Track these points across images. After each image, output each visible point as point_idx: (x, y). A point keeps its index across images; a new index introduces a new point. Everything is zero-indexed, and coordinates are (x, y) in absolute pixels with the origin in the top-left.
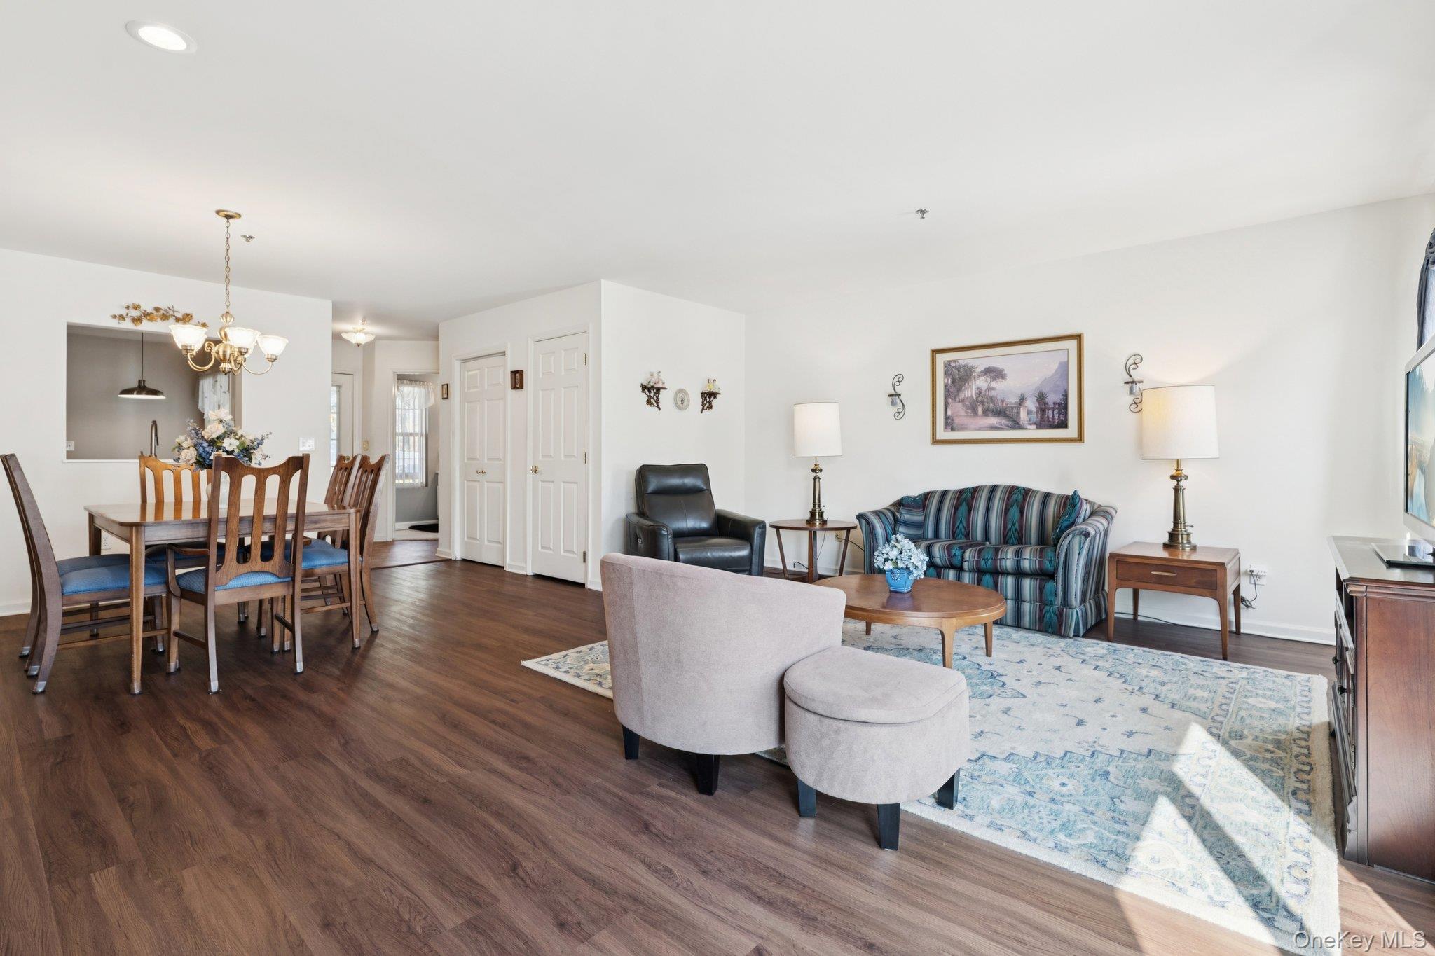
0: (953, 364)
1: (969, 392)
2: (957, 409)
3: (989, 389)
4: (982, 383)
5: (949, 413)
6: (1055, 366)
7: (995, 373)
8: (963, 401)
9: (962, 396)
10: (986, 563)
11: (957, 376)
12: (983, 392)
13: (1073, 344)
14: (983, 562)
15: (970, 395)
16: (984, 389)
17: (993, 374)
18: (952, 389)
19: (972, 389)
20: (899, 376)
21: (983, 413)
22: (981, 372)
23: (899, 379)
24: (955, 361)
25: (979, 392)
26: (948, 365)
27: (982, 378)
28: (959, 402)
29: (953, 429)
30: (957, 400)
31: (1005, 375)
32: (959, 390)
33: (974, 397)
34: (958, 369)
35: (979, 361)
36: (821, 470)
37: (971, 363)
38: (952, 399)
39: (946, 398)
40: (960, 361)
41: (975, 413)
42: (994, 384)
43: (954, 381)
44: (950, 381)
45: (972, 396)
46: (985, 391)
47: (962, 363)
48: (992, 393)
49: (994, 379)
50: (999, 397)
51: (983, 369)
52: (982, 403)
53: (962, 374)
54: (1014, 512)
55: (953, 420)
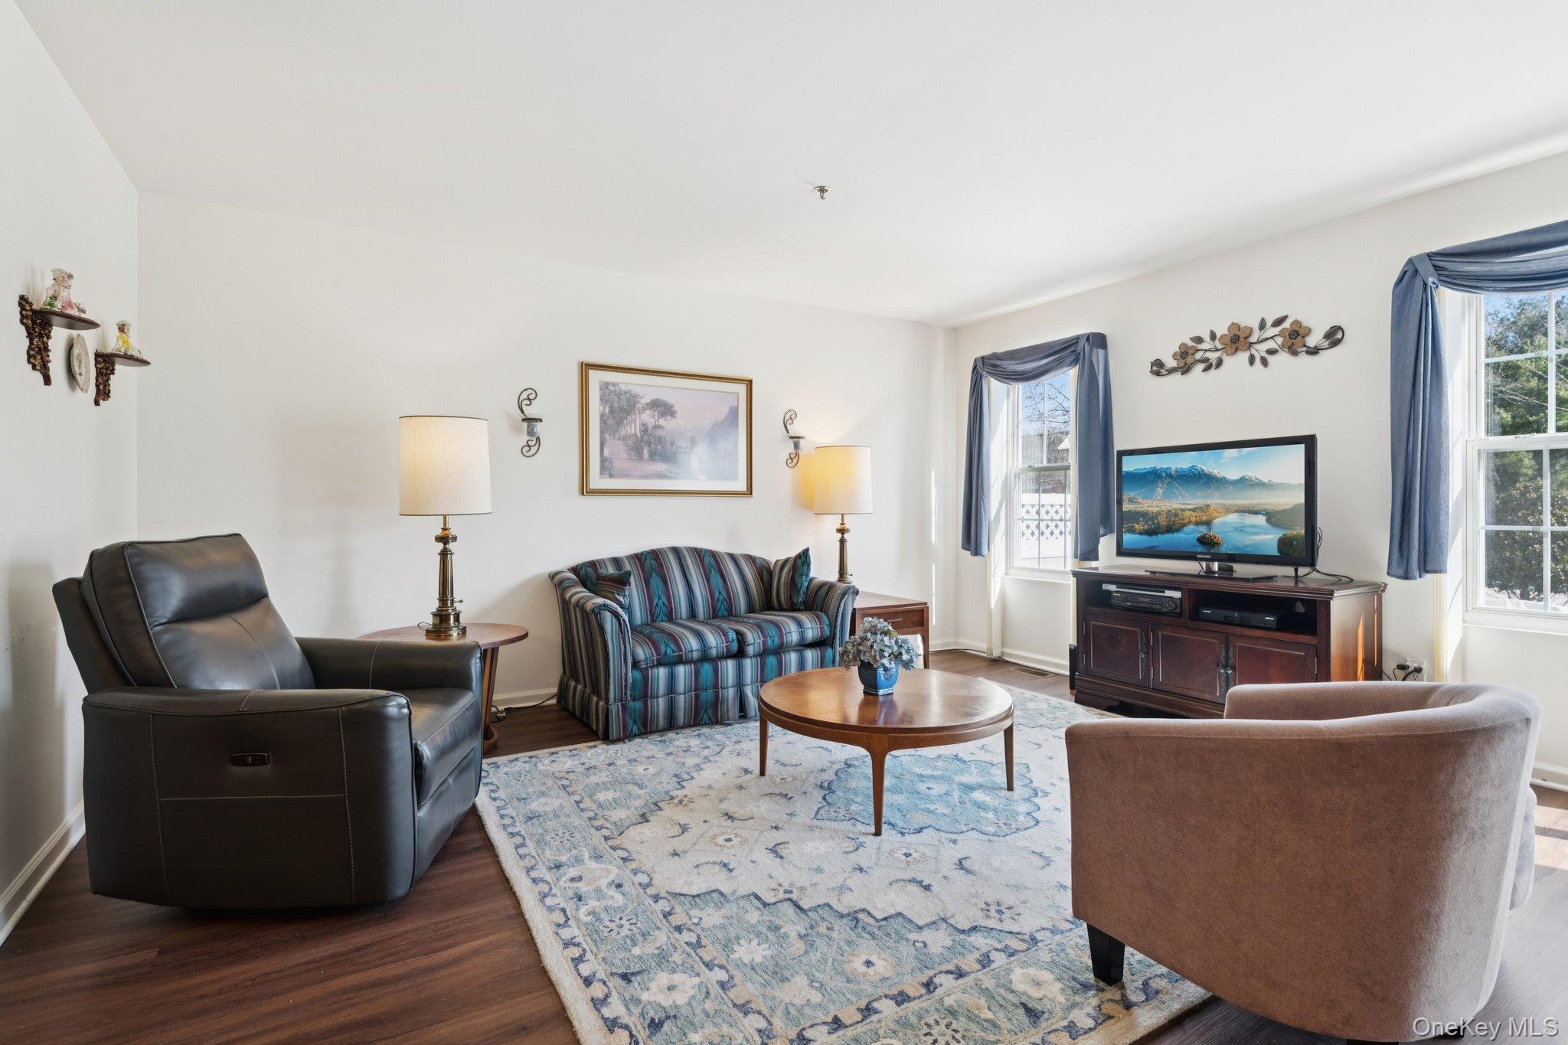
0: (611, 388)
1: (633, 428)
2: (617, 449)
3: (657, 427)
4: (648, 418)
5: (606, 453)
6: (726, 410)
7: (664, 409)
8: (624, 438)
9: (622, 432)
10: (773, 641)
11: (616, 405)
12: (650, 429)
13: (742, 389)
14: (769, 642)
15: (633, 432)
16: (650, 426)
17: (662, 409)
18: (610, 422)
19: (636, 425)
20: (529, 391)
21: (650, 456)
22: (647, 404)
23: (528, 397)
24: (614, 385)
25: (645, 429)
26: (604, 386)
27: (648, 412)
28: (620, 439)
29: (611, 476)
30: (617, 437)
31: (675, 412)
32: (620, 423)
33: (639, 435)
34: (619, 395)
35: (646, 389)
36: (455, 539)
37: (636, 390)
38: (610, 435)
39: (602, 432)
40: (620, 385)
41: (640, 457)
42: (662, 422)
43: (612, 411)
44: (607, 410)
45: (635, 434)
46: (652, 428)
47: (623, 387)
48: (660, 433)
49: (663, 415)
50: (668, 439)
51: (649, 401)
52: (649, 443)
53: (624, 403)
54: (715, 578)
55: (611, 463)
